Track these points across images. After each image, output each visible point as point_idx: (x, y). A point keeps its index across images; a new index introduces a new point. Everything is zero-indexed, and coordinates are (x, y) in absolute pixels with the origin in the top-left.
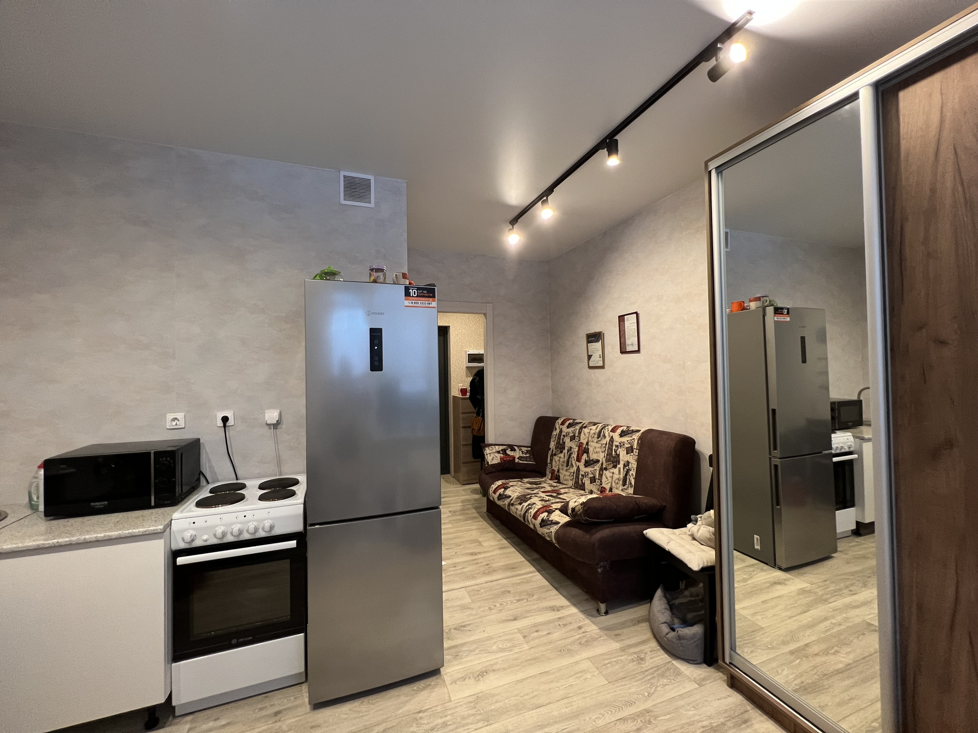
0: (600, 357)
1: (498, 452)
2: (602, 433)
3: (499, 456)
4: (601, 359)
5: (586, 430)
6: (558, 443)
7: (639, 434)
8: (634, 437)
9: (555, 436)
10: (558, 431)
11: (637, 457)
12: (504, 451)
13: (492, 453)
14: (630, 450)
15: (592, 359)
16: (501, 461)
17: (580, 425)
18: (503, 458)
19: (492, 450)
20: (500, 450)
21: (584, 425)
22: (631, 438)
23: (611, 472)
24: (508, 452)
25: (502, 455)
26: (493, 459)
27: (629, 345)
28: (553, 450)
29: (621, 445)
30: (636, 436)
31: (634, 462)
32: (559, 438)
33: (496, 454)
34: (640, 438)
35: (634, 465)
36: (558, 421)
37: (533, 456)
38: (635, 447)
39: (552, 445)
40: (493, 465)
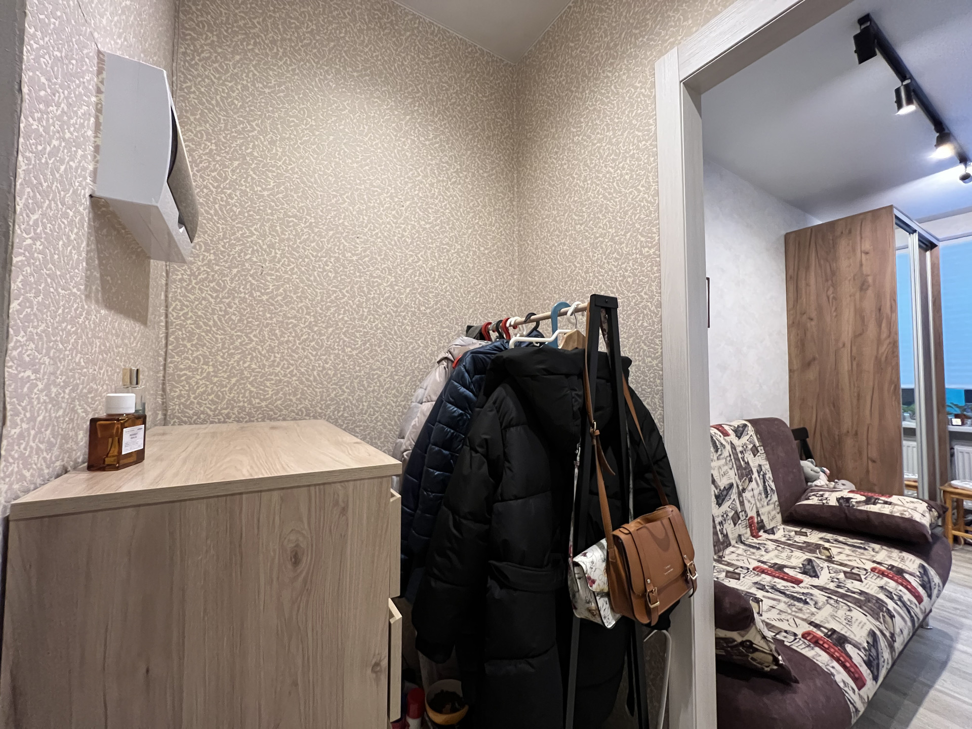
23: (749, 491)
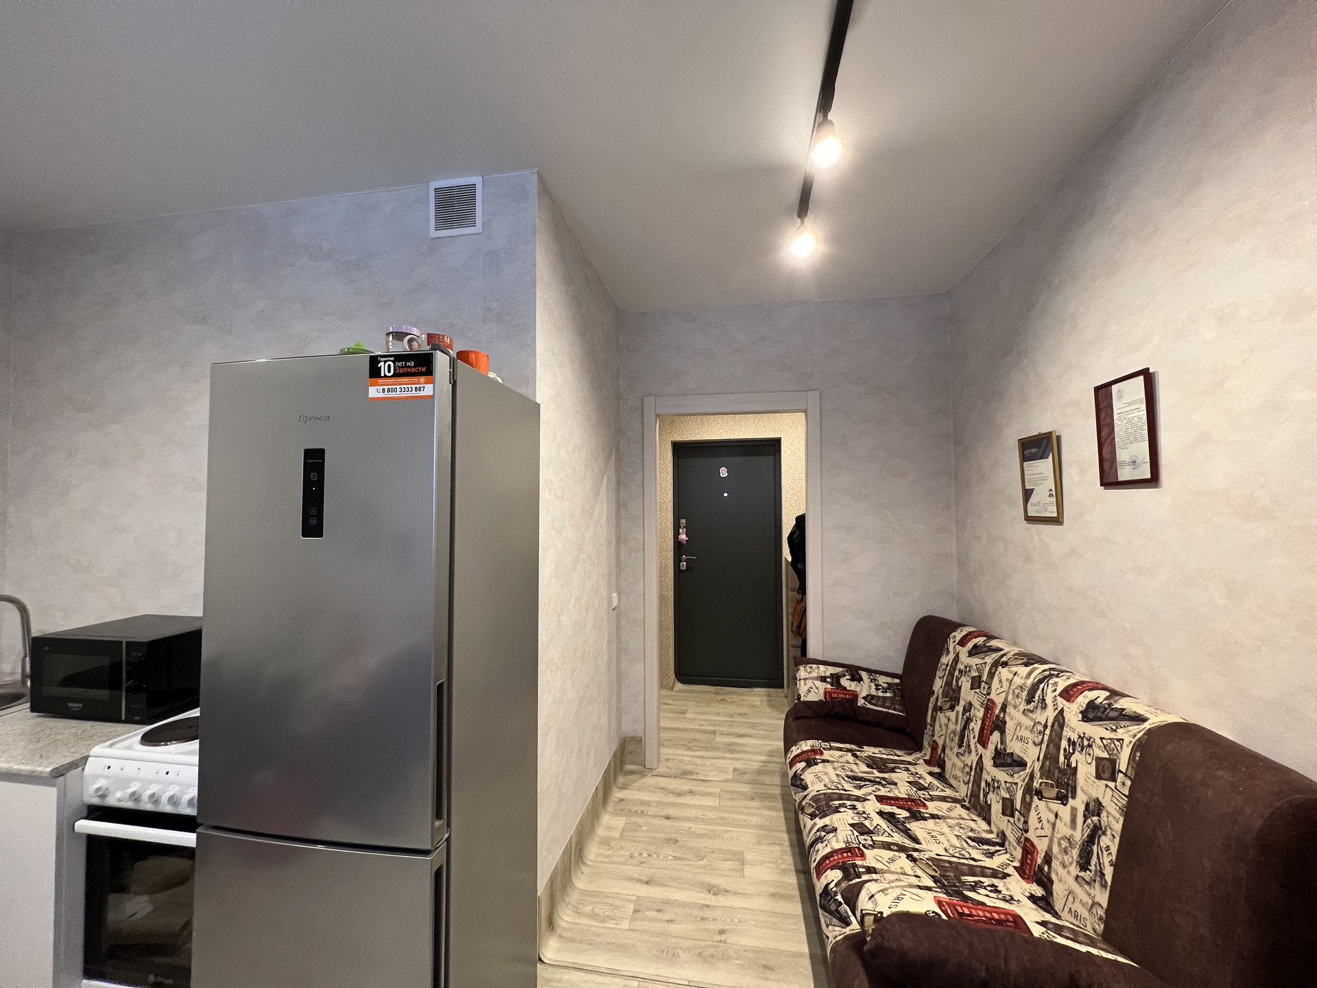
0: (1051, 495)
1: (823, 679)
2: (1039, 692)
3: (822, 686)
4: (1054, 499)
5: (1004, 673)
6: (948, 684)
7: (1138, 730)
8: (1121, 733)
9: (944, 667)
10: (951, 656)
11: (1124, 801)
12: (836, 679)
13: (809, 678)
14: (1106, 770)
15: (1033, 500)
16: (825, 698)
17: (995, 656)
18: (830, 693)
19: (810, 672)
20: (828, 674)
21: (1004, 659)
22: (1112, 735)
24: (845, 682)
25: (829, 686)
26: (809, 691)
27: (1123, 463)
28: (937, 699)
29: (1084, 744)
30: (1129, 734)
31: (1118, 815)
32: (951, 674)
33: (818, 683)
34: (1139, 746)
35: (1114, 821)
36: (954, 634)
37: (902, 697)
38: (1123, 764)
39: (938, 685)
40: (809, 704)
